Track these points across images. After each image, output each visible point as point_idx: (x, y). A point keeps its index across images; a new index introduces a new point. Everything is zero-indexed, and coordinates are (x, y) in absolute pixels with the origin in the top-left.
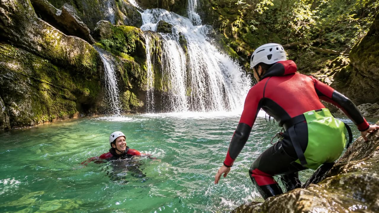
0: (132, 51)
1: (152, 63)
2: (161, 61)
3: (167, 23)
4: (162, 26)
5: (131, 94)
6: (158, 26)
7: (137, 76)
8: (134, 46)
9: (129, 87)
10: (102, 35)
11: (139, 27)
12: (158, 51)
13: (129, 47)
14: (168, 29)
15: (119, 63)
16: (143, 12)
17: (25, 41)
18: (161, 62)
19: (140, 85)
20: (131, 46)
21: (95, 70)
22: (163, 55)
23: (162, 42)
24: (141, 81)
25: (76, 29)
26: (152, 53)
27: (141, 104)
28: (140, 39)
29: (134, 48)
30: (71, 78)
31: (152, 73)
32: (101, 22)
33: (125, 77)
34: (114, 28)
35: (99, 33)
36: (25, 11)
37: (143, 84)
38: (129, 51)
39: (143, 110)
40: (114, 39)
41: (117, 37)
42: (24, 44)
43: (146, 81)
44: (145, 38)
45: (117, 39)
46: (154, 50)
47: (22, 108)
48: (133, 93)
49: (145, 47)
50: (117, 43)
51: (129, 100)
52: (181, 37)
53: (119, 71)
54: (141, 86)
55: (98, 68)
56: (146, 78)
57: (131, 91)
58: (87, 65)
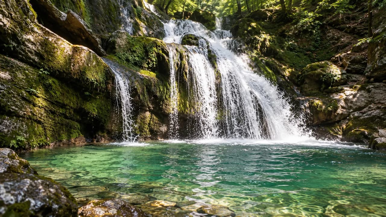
0: (153, 66)
1: (177, 80)
2: (187, 78)
3: (194, 35)
4: (188, 38)
5: (152, 116)
6: (184, 39)
7: (158, 94)
8: (154, 60)
9: (149, 108)
10: (117, 47)
11: (161, 39)
12: (184, 66)
13: (150, 61)
14: (195, 41)
15: (135, 78)
16: (165, 22)
17: (22, 50)
18: (187, 80)
19: (162, 106)
20: (151, 61)
21: (103, 86)
22: (189, 71)
23: (188, 56)
24: (163, 101)
25: (84, 38)
26: (177, 68)
27: (164, 129)
28: (162, 52)
29: (156, 62)
30: (74, 93)
31: (177, 91)
32: (117, 32)
33: (144, 95)
34: (132, 39)
35: (115, 45)
36: (25, 17)
37: (167, 105)
38: (150, 65)
39: (166, 136)
40: (132, 52)
41: (134, 49)
42: (20, 54)
43: (170, 101)
44: (168, 51)
45: (135, 52)
46: (179, 65)
47: (15, 127)
48: (153, 115)
49: (169, 61)
50: (135, 57)
51: (149, 124)
52: (209, 51)
53: (136, 87)
54: (164, 107)
55: (107, 83)
56: (169, 97)
57: (152, 112)
58: (93, 79)
